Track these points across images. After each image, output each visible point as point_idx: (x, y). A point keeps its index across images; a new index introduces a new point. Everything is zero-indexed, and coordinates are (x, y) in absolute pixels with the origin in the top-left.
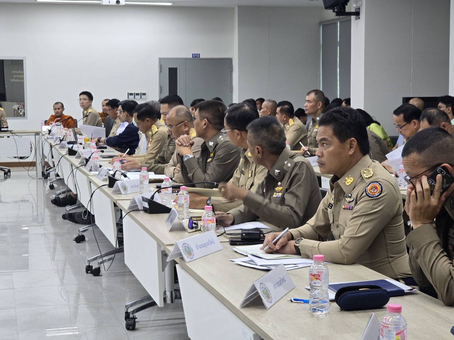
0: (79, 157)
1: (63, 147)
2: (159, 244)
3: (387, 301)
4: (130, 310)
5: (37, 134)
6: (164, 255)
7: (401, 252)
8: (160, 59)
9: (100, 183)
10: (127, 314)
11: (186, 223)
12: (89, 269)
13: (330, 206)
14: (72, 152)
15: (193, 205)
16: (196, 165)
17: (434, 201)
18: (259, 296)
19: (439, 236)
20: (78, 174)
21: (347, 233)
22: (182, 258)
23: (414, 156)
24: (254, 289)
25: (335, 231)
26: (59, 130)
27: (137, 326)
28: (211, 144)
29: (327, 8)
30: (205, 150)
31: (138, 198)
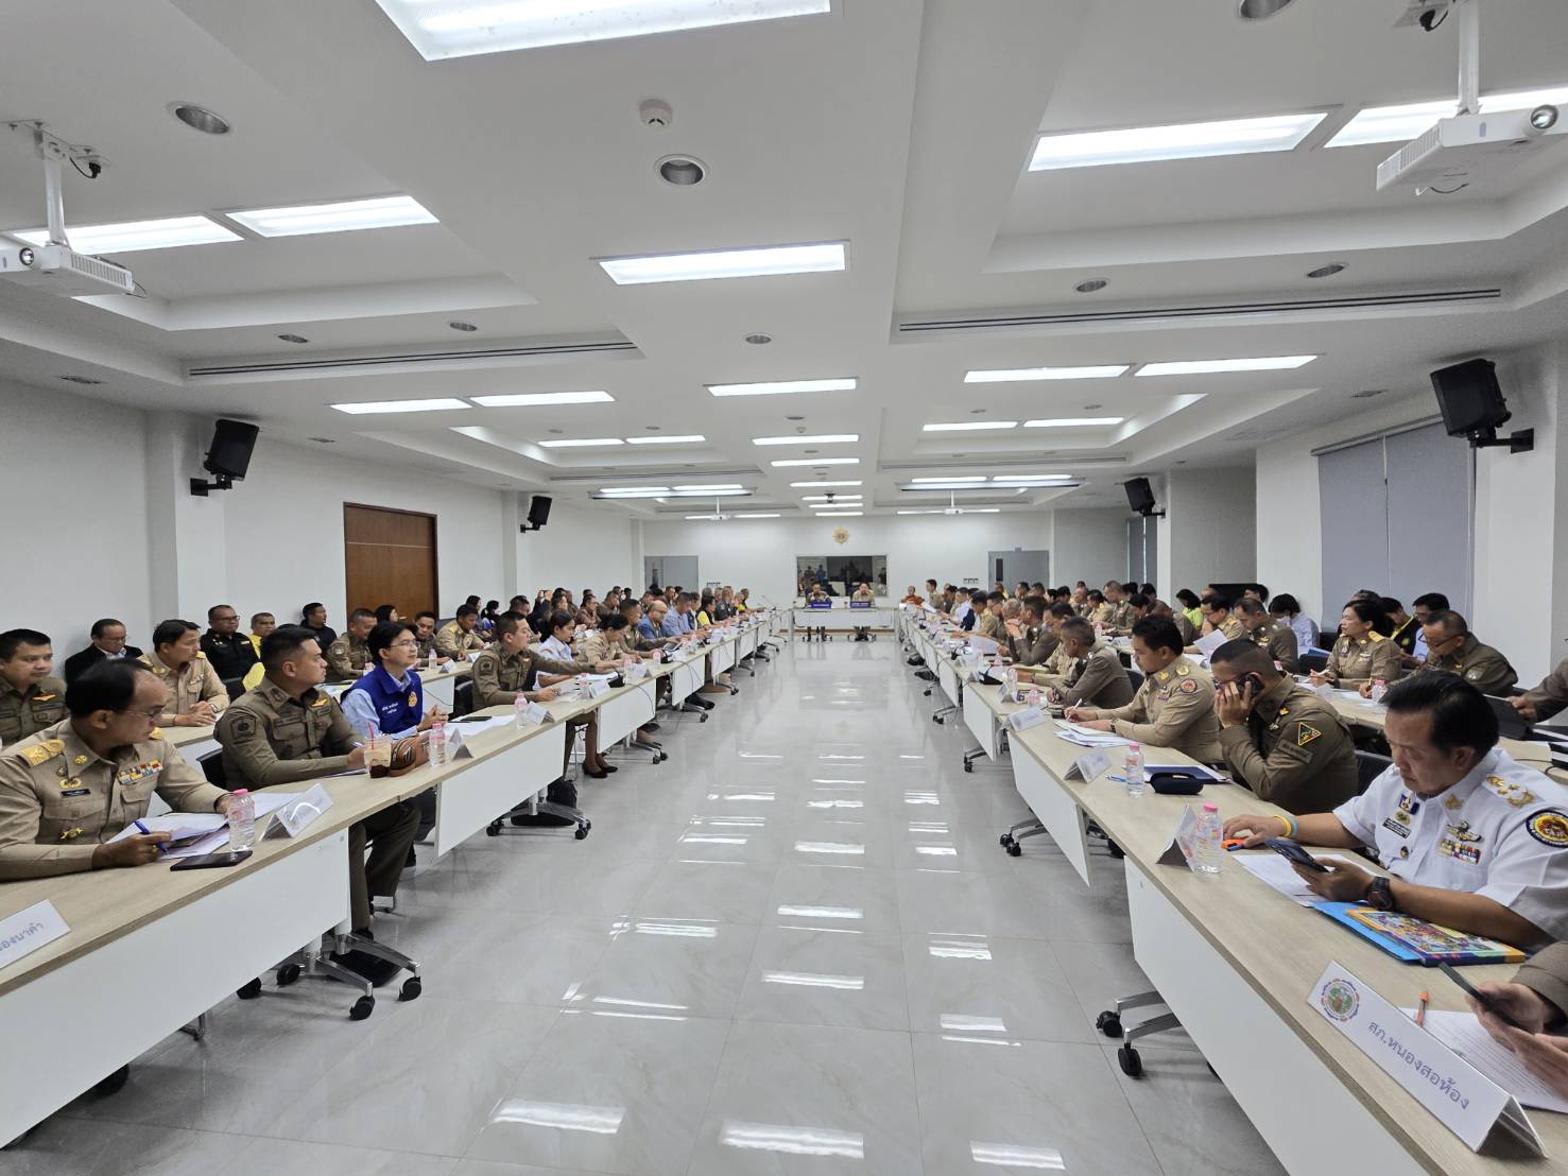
0: (928, 631)
1: (915, 622)
2: (993, 713)
3: (1201, 788)
4: (968, 756)
5: (896, 609)
6: (997, 721)
7: (1214, 741)
8: (989, 553)
9: (946, 656)
10: (966, 759)
11: (1014, 695)
12: (935, 718)
13: (1146, 692)
14: (922, 627)
15: (1021, 679)
16: (1023, 645)
17: (1244, 705)
18: (1079, 771)
19: (1251, 736)
20: (927, 645)
21: (1161, 720)
22: (1012, 727)
23: (1222, 664)
24: (1076, 765)
25: (1150, 715)
26: (913, 608)
27: (973, 769)
28: (1035, 630)
29: (1134, 510)
30: (1030, 635)
31: (975, 671)
